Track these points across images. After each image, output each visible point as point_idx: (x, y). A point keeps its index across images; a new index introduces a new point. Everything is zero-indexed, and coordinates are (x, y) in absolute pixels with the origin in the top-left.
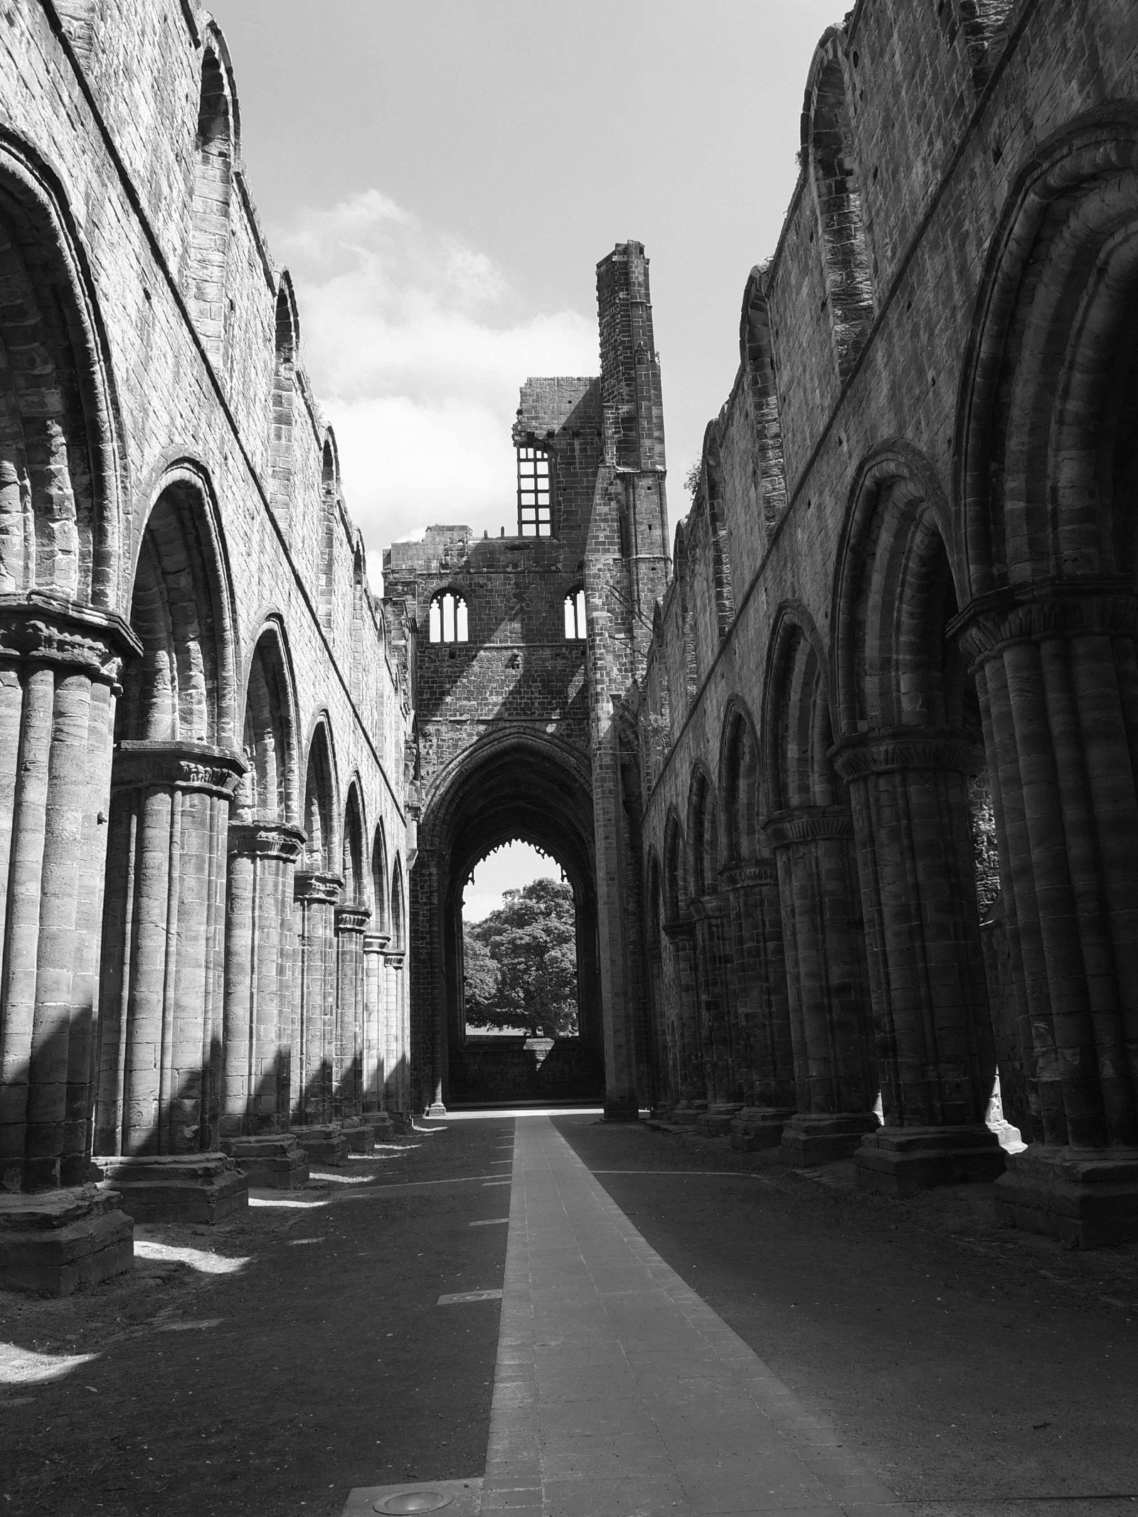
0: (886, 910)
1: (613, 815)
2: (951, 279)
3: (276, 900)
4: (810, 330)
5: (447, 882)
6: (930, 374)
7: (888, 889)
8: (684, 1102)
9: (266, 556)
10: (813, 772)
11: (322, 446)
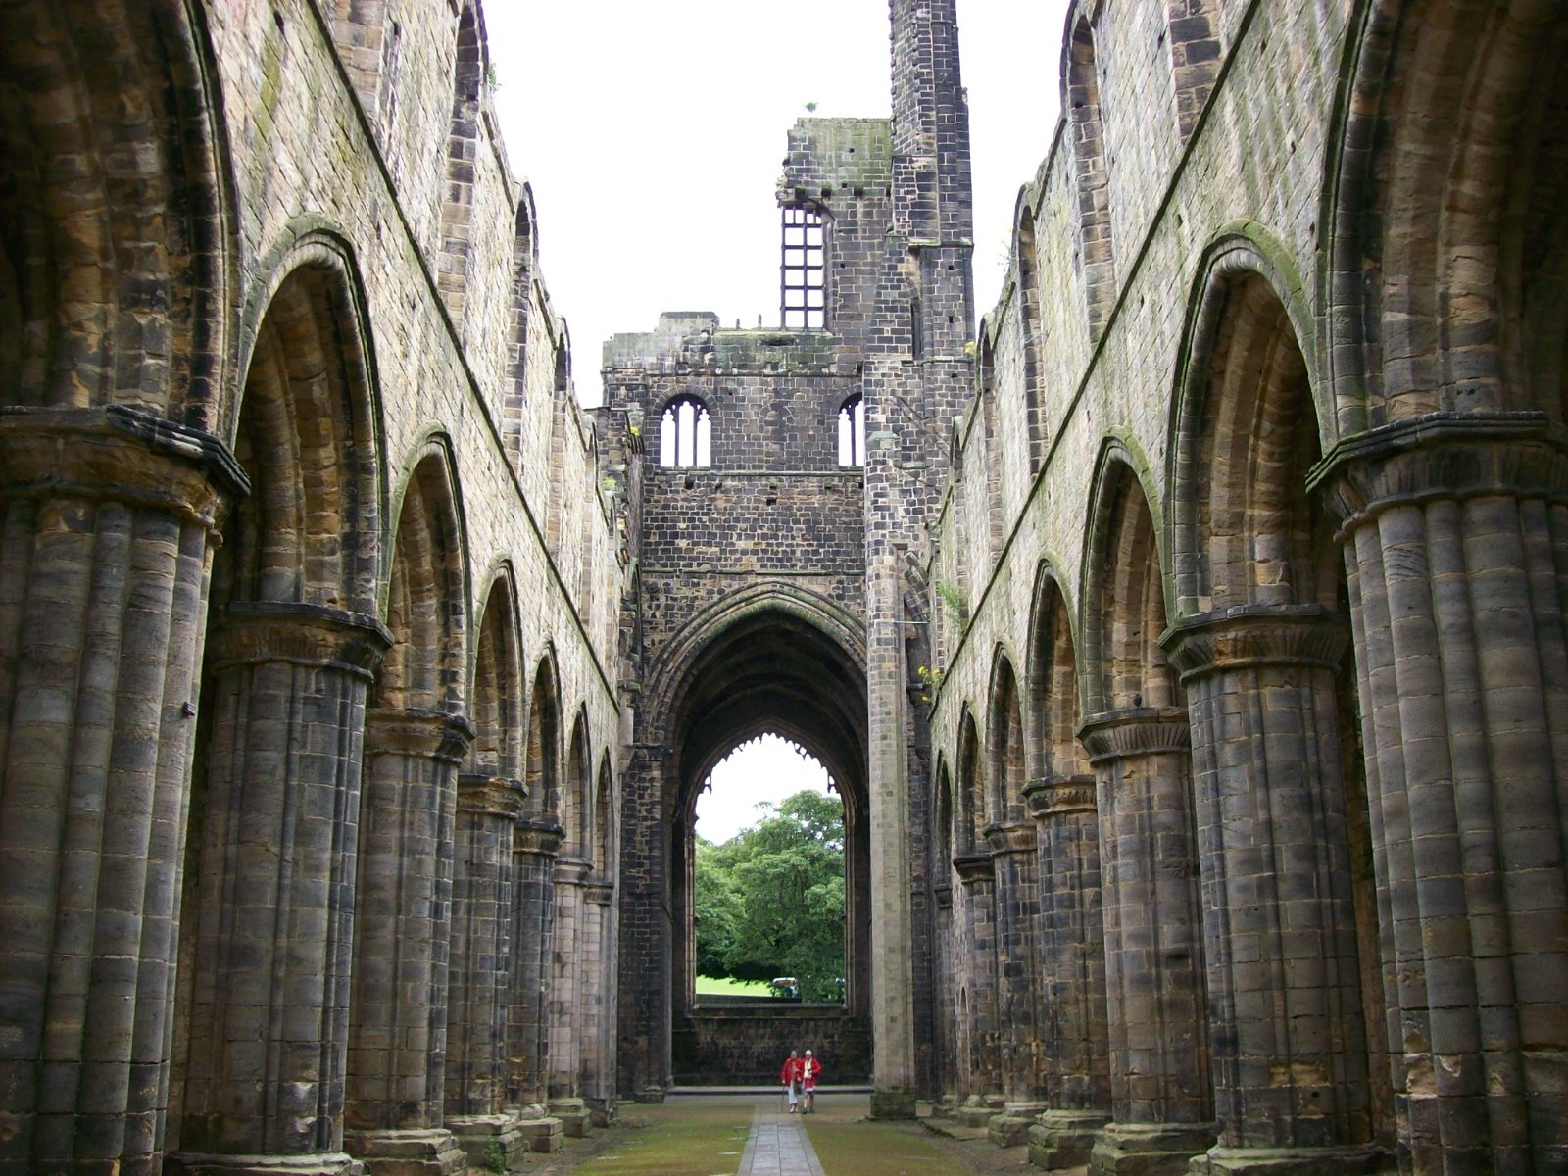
0: (1229, 855)
1: (892, 707)
2: (1313, 16)
3: (432, 816)
4: (1144, 72)
5: (675, 790)
6: (1289, 138)
7: (1234, 825)
8: (974, 1098)
9: (431, 357)
10: (1145, 660)
11: (516, 209)
